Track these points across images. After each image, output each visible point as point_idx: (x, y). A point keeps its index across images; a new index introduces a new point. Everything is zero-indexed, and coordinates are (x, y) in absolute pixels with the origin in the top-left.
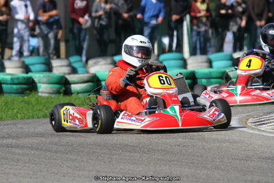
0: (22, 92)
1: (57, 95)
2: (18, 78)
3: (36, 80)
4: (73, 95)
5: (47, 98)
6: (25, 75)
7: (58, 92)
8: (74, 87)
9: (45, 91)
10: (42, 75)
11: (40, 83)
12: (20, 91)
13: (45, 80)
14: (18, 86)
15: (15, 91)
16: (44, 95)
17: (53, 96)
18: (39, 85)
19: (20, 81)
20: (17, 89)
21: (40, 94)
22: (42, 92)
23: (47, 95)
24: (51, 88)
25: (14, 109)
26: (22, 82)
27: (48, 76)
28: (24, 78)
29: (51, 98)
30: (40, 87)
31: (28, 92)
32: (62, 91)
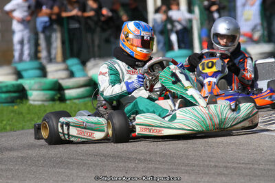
0: (12, 101)
1: (51, 103)
2: (6, 86)
3: (26, 87)
4: (68, 102)
5: (40, 106)
6: (15, 82)
7: (53, 99)
8: (69, 93)
9: (37, 98)
10: (32, 82)
11: (31, 90)
12: (9, 100)
13: (36, 87)
14: (7, 95)
15: (3, 101)
16: (36, 103)
17: (46, 103)
18: (29, 92)
19: (9, 89)
20: (6, 99)
21: (31, 102)
22: (34, 101)
23: (40, 103)
24: (44, 95)
25: (3, 120)
26: (12, 90)
27: (40, 82)
28: (13, 85)
29: (44, 106)
30: (32, 95)
31: (18, 101)
32: (56, 98)
